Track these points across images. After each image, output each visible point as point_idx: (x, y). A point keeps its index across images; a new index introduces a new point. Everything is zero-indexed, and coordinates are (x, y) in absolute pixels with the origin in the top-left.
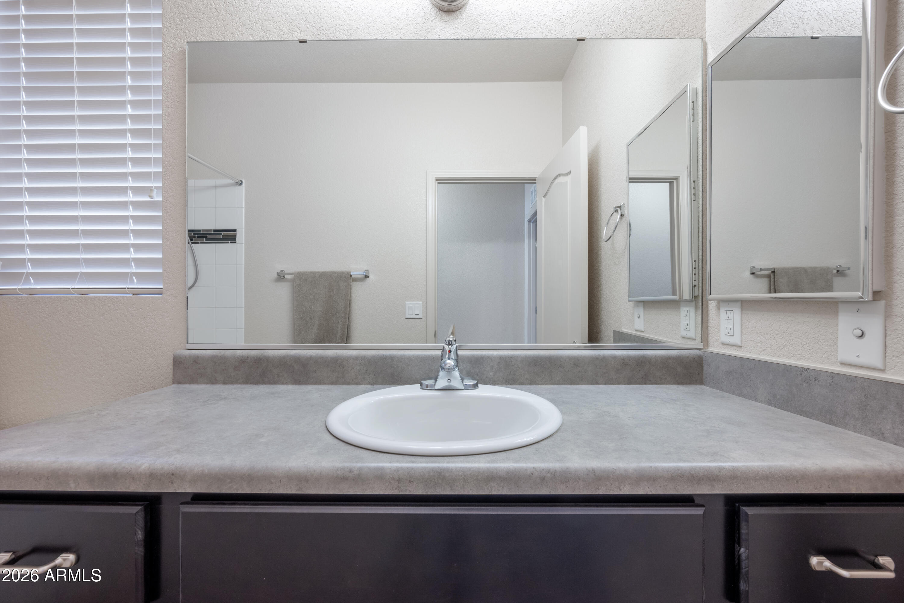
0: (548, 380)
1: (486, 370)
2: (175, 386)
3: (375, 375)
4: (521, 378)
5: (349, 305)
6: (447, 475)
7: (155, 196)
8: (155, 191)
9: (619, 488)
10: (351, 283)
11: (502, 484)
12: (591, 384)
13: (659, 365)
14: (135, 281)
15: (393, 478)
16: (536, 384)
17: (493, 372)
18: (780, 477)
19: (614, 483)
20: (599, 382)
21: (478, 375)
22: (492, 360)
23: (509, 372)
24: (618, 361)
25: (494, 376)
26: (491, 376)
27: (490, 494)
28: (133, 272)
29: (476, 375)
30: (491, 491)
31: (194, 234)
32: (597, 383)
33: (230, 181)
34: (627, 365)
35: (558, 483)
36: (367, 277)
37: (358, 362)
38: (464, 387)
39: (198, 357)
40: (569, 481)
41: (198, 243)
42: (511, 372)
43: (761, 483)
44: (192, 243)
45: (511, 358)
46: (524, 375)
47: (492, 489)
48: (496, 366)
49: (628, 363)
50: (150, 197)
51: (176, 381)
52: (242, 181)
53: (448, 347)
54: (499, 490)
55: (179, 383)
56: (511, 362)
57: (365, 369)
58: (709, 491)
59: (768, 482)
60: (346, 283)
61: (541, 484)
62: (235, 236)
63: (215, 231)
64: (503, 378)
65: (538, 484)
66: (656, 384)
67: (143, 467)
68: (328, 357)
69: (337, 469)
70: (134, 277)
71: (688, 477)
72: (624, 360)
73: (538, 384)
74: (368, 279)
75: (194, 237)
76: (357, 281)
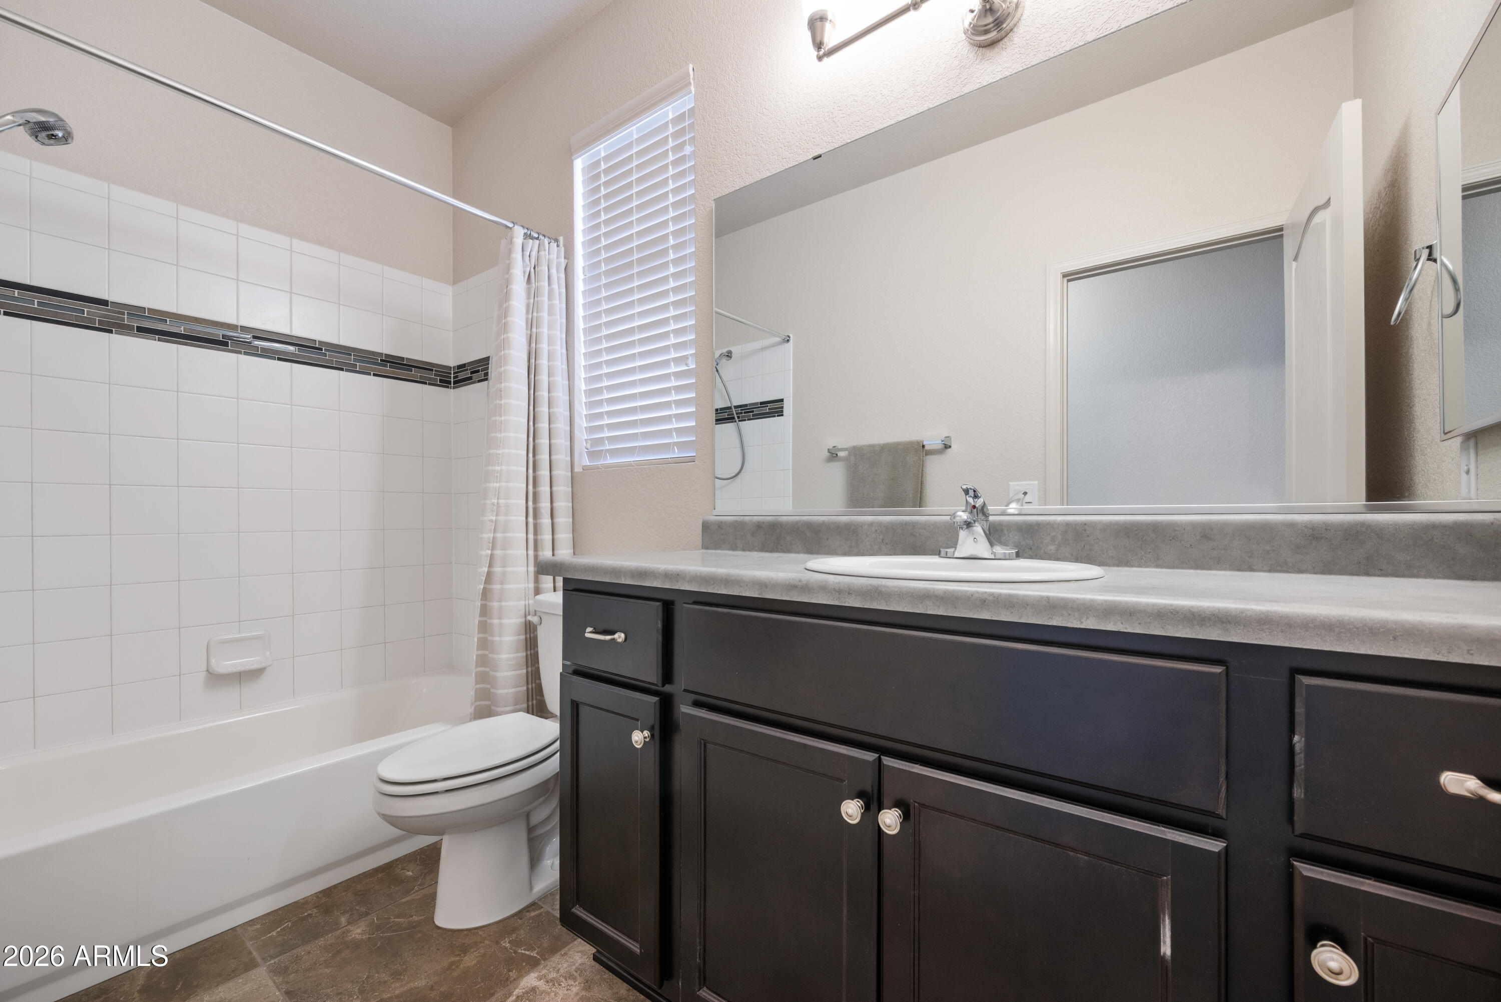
0: (1150, 560)
1: (1044, 542)
2: (704, 551)
3: (893, 546)
4: (1103, 555)
5: (920, 489)
6: (883, 590)
7: (690, 364)
8: (690, 358)
9: (1080, 620)
10: (923, 457)
11: (938, 603)
12: (1239, 570)
13: (1404, 539)
14: (676, 451)
15: (834, 589)
16: (1128, 566)
17: (1055, 545)
18: (1358, 628)
19: (1073, 613)
20: (1255, 568)
21: (1031, 549)
22: (1053, 527)
23: (1082, 546)
24: (1299, 532)
25: (1057, 550)
26: (1052, 551)
27: (925, 613)
28: (675, 442)
29: (1028, 549)
30: (927, 610)
31: (741, 410)
32: (1251, 569)
33: (777, 339)
34: (1322, 538)
35: (1002, 608)
36: (947, 447)
37: (873, 529)
38: (995, 556)
39: (722, 522)
40: (1014, 606)
41: (745, 420)
42: (1084, 546)
43: (1317, 634)
44: (739, 421)
45: (1085, 524)
46: (1107, 552)
47: (927, 608)
48: (1060, 537)
49: (1324, 535)
50: (687, 365)
51: (705, 547)
52: (789, 337)
53: (972, 500)
54: (935, 610)
55: (707, 548)
56: (1085, 531)
57: (881, 537)
58: (1219, 637)
59: (1333, 634)
60: (915, 458)
61: (981, 607)
62: (782, 407)
63: (762, 403)
64: (1072, 555)
65: (978, 606)
66: (1397, 576)
67: (661, 569)
68: (840, 523)
69: (790, 579)
70: (675, 447)
71: (1186, 615)
72: (1313, 529)
73: (1132, 566)
74: (949, 450)
75: (741, 413)
76: (933, 455)
